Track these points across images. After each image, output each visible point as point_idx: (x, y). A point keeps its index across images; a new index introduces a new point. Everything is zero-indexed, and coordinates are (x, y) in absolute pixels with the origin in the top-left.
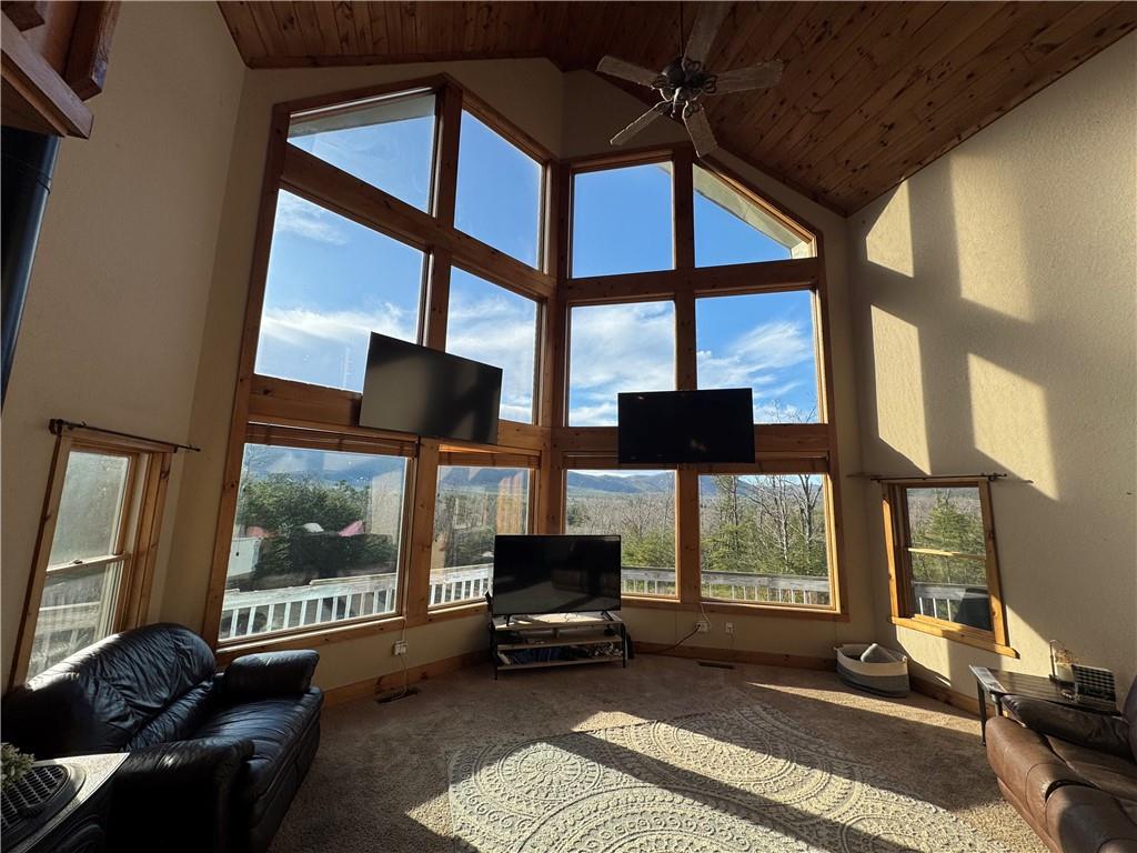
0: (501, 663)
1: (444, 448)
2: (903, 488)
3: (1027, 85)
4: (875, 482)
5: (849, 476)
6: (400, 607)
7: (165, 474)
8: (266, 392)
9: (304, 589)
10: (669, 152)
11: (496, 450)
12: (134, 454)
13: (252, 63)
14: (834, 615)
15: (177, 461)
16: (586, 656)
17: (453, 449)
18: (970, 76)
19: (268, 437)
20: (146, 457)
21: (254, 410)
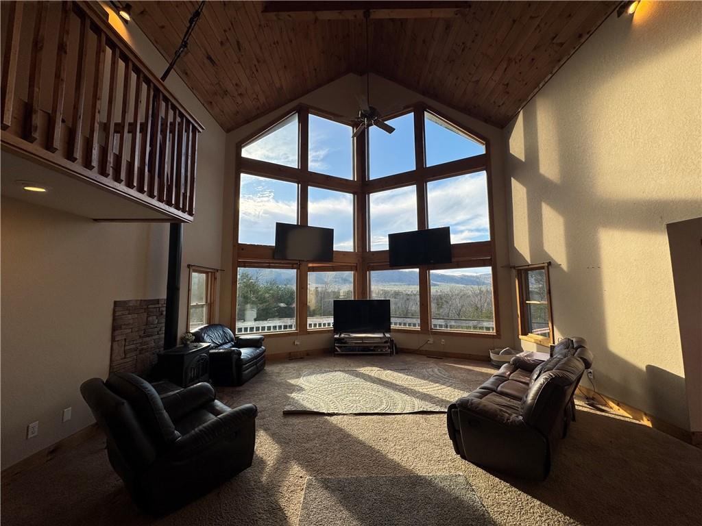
0: (337, 351)
1: (310, 265)
2: (527, 271)
3: (559, 61)
4: (513, 269)
5: (502, 267)
6: (297, 328)
7: (215, 279)
8: (243, 249)
9: (265, 322)
10: (412, 109)
11: (334, 264)
12: (207, 273)
13: (228, 131)
14: (493, 335)
15: (218, 275)
16: (374, 350)
17: (315, 265)
18: (533, 60)
19: (245, 265)
20: (210, 274)
21: (239, 256)
